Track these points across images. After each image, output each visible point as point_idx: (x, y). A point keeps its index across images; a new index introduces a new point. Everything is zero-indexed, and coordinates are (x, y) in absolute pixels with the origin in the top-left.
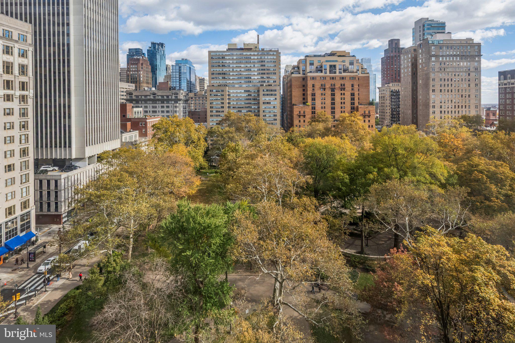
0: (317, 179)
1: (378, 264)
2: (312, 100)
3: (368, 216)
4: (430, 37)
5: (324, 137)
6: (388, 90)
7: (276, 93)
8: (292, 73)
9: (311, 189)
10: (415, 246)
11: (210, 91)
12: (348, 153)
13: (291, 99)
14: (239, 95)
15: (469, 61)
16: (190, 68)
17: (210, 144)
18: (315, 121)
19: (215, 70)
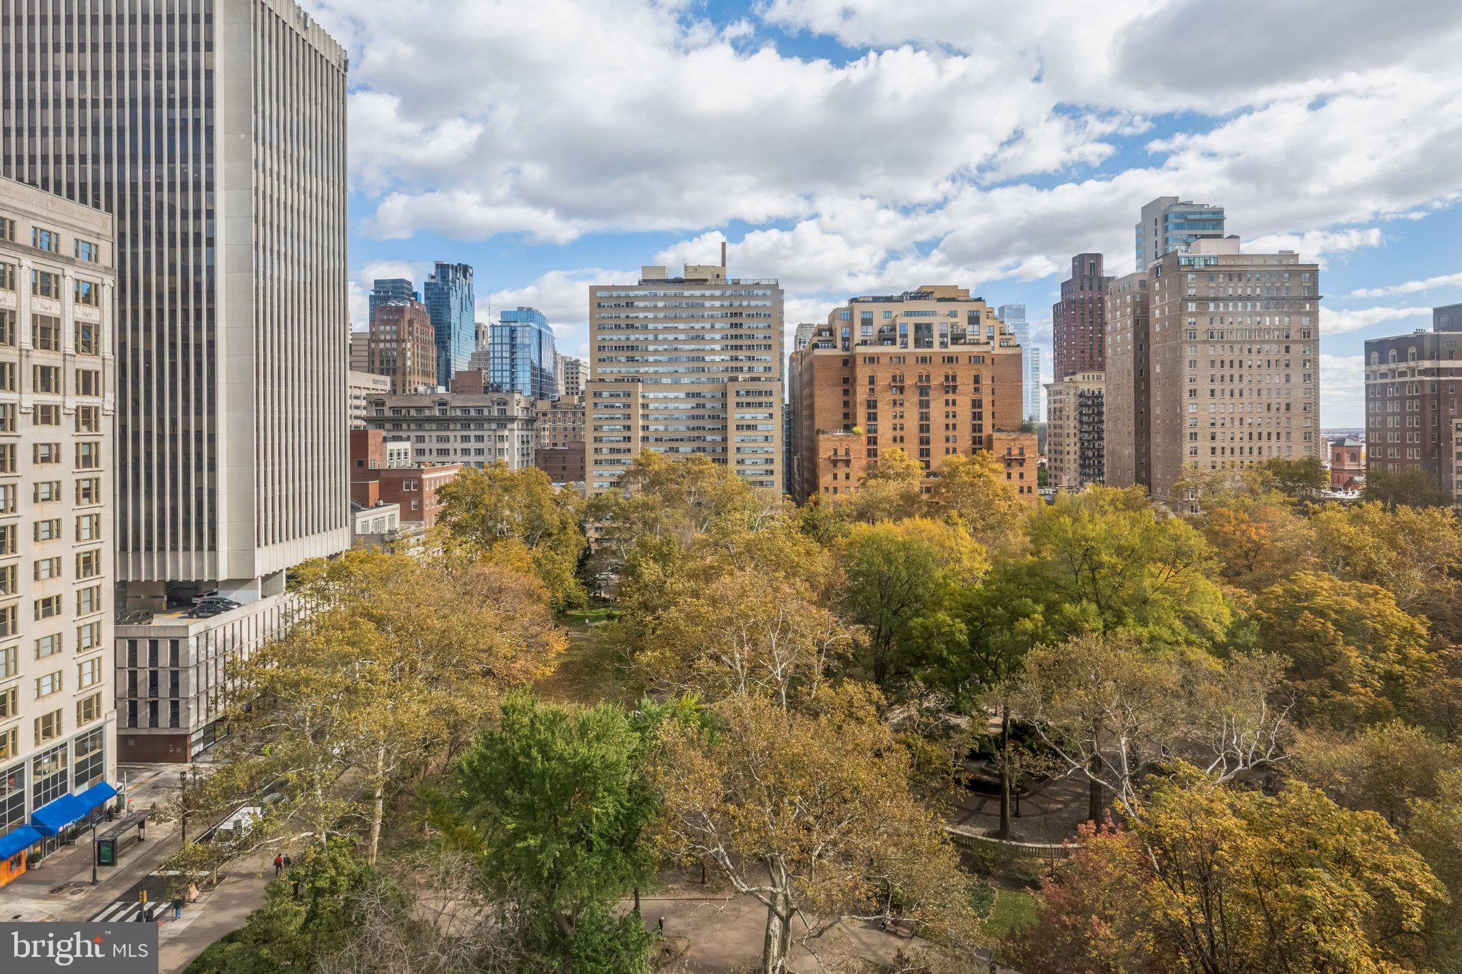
0: (882, 634)
1: (1047, 866)
2: (869, 419)
3: (1020, 733)
4: (1183, 248)
5: (900, 519)
6: (1072, 392)
7: (771, 399)
8: (815, 346)
9: (865, 661)
10: (1146, 814)
11: (595, 394)
12: (966, 563)
13: (812, 416)
14: (671, 406)
15: (1288, 314)
16: (540, 332)
17: (592, 540)
18: (875, 476)
19: (607, 337)
